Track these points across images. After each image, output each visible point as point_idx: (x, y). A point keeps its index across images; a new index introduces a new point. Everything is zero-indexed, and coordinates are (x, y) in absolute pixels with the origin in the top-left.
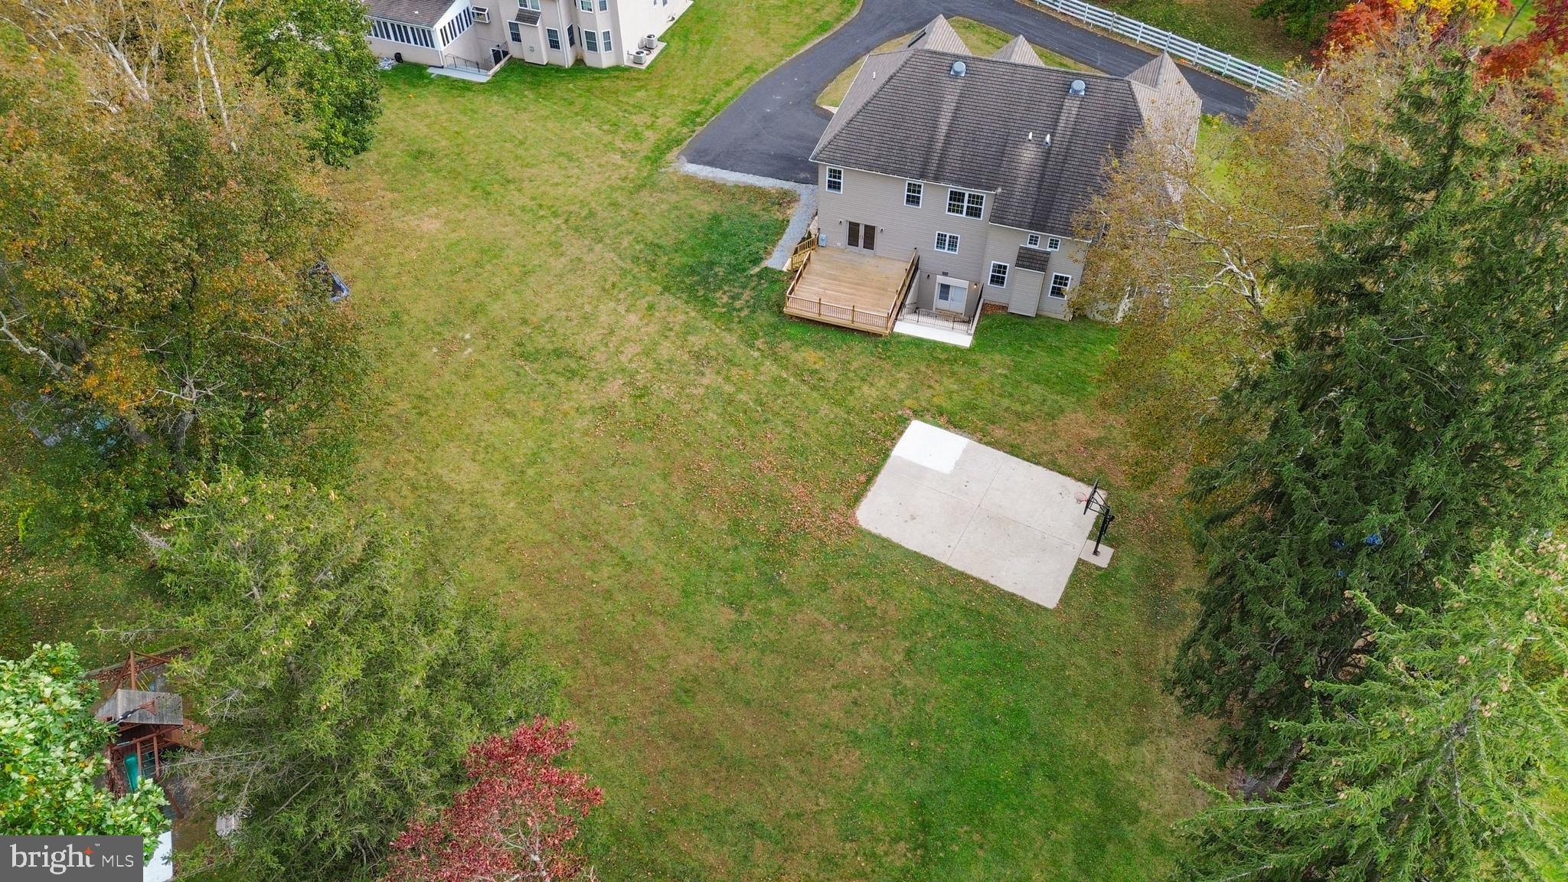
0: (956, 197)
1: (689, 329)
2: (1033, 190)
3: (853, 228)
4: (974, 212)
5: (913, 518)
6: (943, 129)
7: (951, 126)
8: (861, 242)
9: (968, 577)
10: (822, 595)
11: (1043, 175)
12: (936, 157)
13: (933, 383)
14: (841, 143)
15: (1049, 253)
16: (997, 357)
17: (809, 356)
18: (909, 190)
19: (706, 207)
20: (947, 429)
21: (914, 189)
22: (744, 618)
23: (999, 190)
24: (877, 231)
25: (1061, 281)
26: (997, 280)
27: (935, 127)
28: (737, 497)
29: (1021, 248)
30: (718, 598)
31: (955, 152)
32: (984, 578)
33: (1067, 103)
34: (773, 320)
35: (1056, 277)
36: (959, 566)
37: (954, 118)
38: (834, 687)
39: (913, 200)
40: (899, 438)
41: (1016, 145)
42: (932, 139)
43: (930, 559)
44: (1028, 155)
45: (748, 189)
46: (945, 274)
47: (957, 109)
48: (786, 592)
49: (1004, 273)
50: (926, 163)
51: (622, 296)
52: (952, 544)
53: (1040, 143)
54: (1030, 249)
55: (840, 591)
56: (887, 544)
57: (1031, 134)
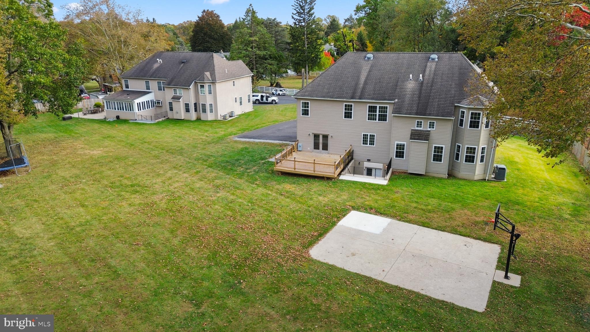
0: (372, 109)
2: (416, 98)
3: (316, 136)
4: (383, 118)
5: (353, 255)
6: (363, 79)
7: (367, 78)
8: (321, 146)
9: (401, 289)
10: (274, 295)
11: (420, 92)
12: (359, 90)
13: (364, 196)
15: (429, 131)
16: (405, 189)
17: (286, 186)
18: (346, 109)
20: (376, 215)
21: (348, 108)
23: (396, 100)
24: (329, 137)
25: (439, 149)
26: (400, 154)
27: (358, 79)
28: (220, 241)
29: (412, 130)
30: (183, 296)
31: (370, 87)
32: (416, 290)
33: (429, 64)
34: (268, 175)
35: (435, 147)
36: (394, 283)
37: (369, 75)
39: (348, 115)
40: (342, 218)
41: (403, 82)
42: (357, 84)
43: (369, 278)
44: (411, 85)
45: (265, 143)
46: (369, 160)
47: (370, 71)
48: (243, 294)
49: (403, 149)
50: (354, 93)
51: (183, 169)
52: (386, 270)
53: (416, 79)
54: (418, 130)
55: (290, 293)
56: (332, 268)
57: (411, 75)
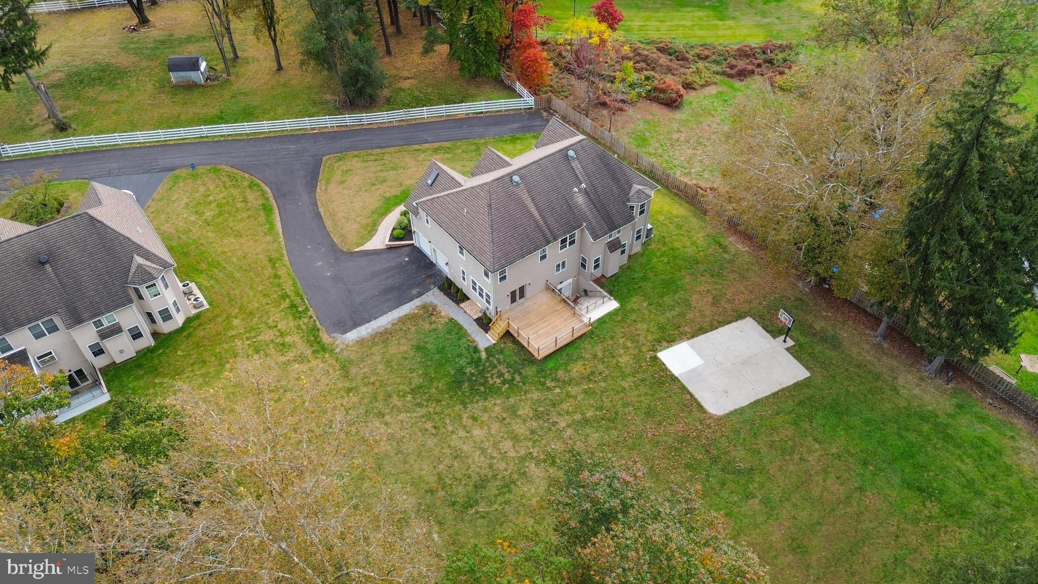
0: (563, 241)
1: (513, 411)
2: (596, 214)
3: (513, 294)
4: (572, 243)
5: (726, 392)
6: (536, 214)
8: (518, 298)
11: (594, 204)
12: (545, 228)
13: (636, 333)
14: (499, 254)
15: (618, 238)
16: (634, 299)
17: (577, 369)
19: (400, 348)
21: (543, 252)
22: (760, 497)
23: (584, 224)
24: (526, 286)
25: (624, 246)
26: (597, 266)
27: (532, 215)
29: (607, 243)
30: (740, 501)
31: (551, 220)
32: (780, 388)
33: (572, 164)
34: (534, 368)
37: (536, 205)
38: (824, 481)
39: (543, 257)
41: (571, 199)
42: (536, 222)
44: (580, 199)
45: (403, 320)
46: (561, 283)
47: (533, 200)
48: (752, 470)
49: (599, 261)
50: (544, 236)
51: (450, 428)
52: (752, 387)
53: (581, 190)
54: (610, 242)
56: (739, 412)
57: (575, 189)
